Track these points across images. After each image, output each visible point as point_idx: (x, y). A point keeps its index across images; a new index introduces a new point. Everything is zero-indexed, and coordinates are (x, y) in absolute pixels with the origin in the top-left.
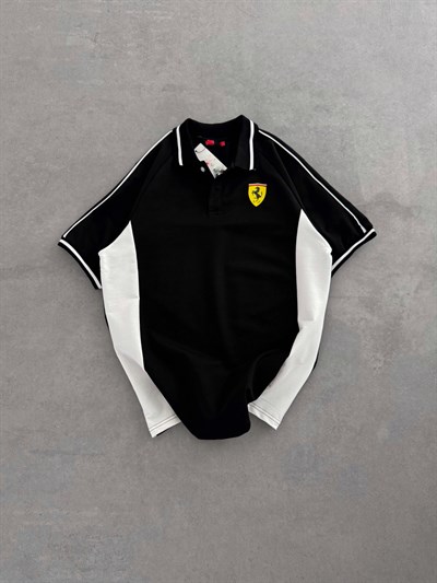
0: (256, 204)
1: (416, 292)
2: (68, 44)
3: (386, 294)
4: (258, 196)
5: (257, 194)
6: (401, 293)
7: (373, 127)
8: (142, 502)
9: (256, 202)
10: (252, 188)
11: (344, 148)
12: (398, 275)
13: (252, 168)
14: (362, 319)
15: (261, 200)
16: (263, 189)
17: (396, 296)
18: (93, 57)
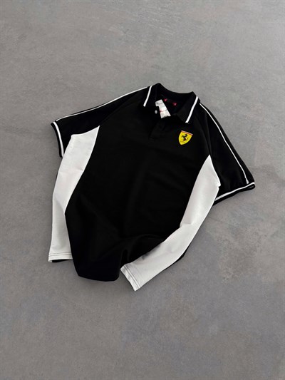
0: (181, 144)
1: (272, 236)
2: (110, 30)
3: (249, 230)
4: (185, 139)
5: (184, 138)
6: (261, 233)
7: (275, 126)
8: (20, 305)
9: (182, 142)
10: (183, 134)
11: (251, 131)
12: (262, 220)
13: (187, 122)
14: (226, 240)
15: (186, 142)
16: (189, 137)
17: (256, 234)
18: (120, 39)
